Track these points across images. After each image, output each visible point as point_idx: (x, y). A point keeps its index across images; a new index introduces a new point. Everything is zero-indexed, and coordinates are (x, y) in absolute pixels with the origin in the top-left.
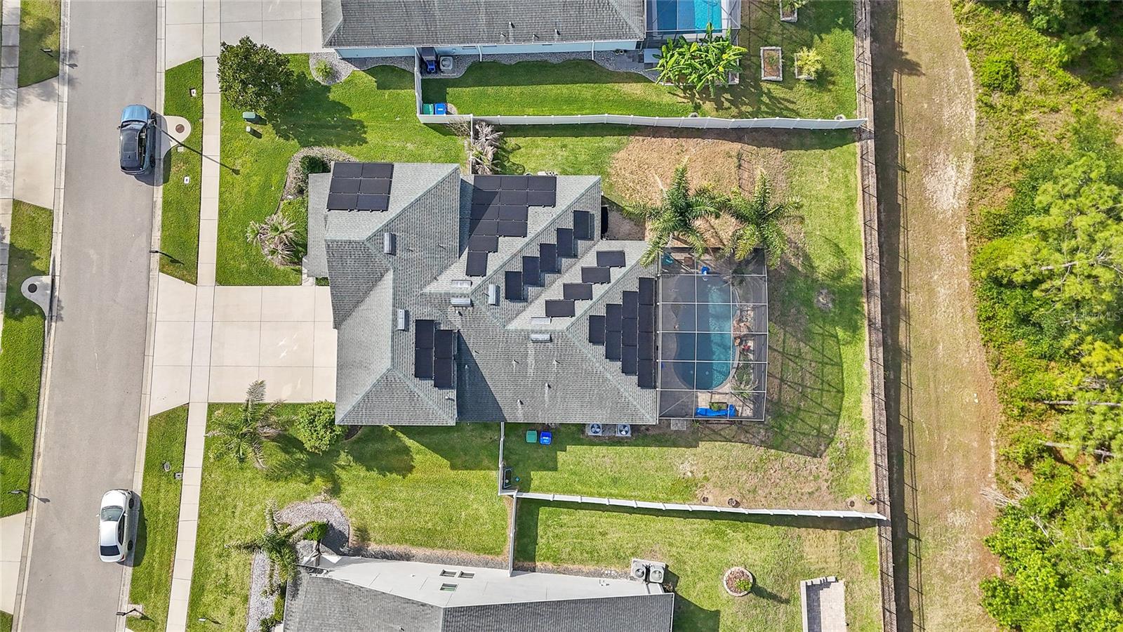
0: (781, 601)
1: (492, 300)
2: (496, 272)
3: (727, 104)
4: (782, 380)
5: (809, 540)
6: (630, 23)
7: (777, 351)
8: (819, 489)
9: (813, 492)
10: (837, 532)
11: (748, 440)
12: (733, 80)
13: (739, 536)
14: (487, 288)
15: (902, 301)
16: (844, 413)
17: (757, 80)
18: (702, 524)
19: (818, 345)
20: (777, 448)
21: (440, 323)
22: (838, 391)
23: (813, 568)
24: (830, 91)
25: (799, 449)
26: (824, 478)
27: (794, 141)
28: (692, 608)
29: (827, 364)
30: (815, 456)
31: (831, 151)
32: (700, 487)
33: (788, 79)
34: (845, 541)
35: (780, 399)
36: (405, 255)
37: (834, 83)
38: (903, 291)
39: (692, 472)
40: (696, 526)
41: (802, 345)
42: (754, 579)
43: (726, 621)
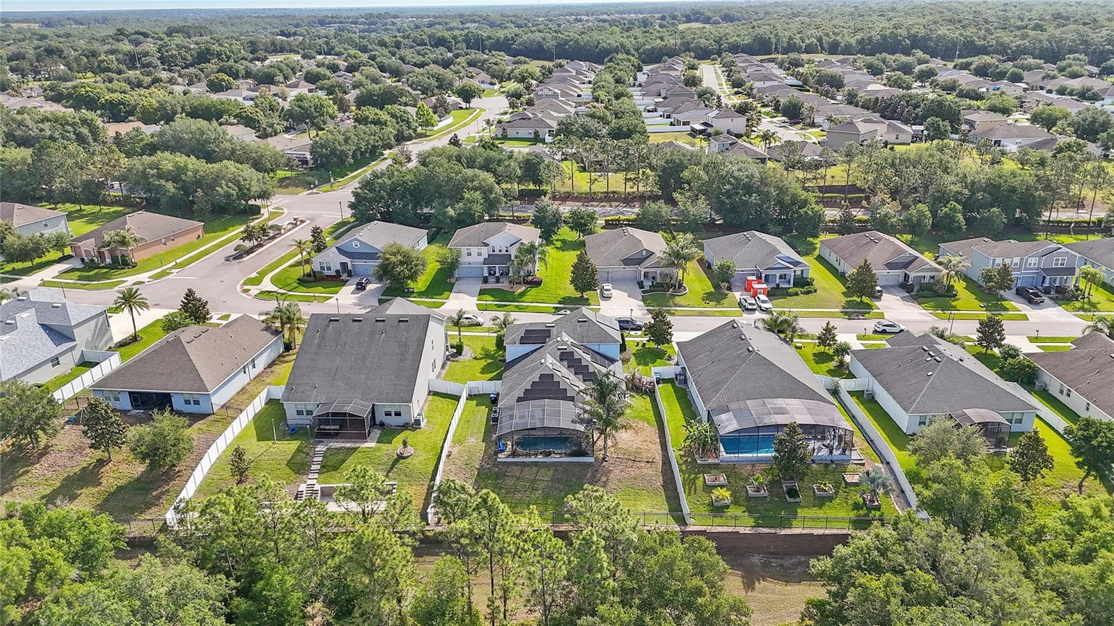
0: (389, 472)
1: (561, 348)
2: (574, 349)
3: (684, 459)
4: (519, 478)
5: (420, 490)
6: (711, 402)
7: (536, 476)
10: (421, 507)
11: (485, 459)
12: (701, 461)
13: (430, 456)
14: (566, 346)
17: (704, 472)
20: (478, 475)
21: (549, 338)
24: (710, 514)
27: (670, 493)
28: (396, 435)
31: (668, 513)
32: (459, 445)
33: (708, 488)
34: (414, 511)
35: (507, 476)
36: (578, 326)
37: (715, 517)
39: (469, 442)
41: (540, 492)
42: (405, 458)
43: (384, 447)
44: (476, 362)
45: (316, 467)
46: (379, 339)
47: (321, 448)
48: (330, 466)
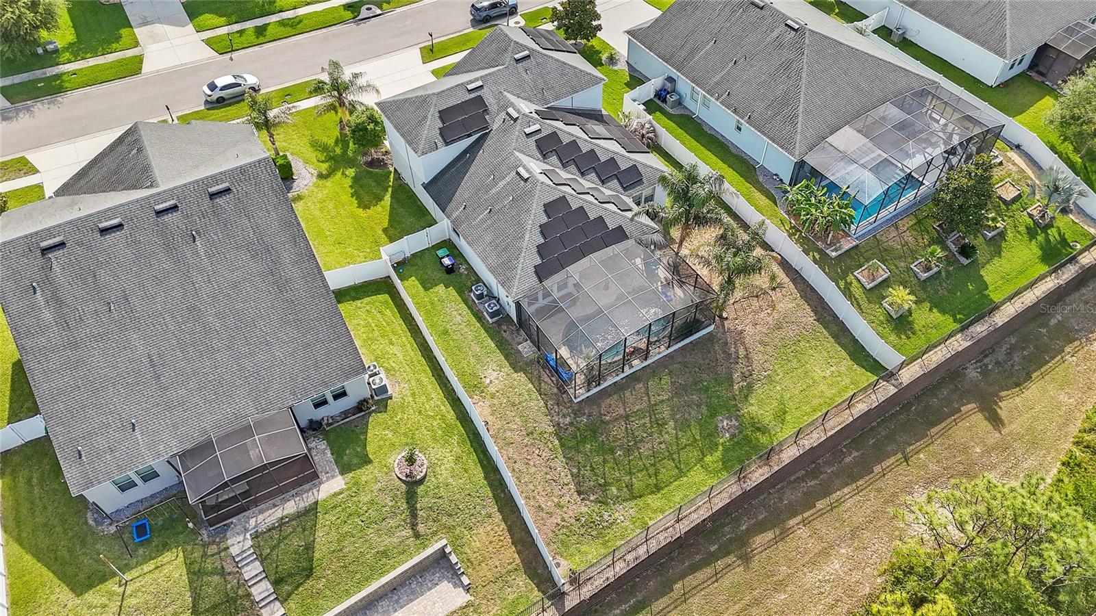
0: (414, 526)
1: (528, 130)
2: (550, 125)
4: (627, 417)
5: (492, 530)
6: (797, 144)
7: (649, 398)
8: (551, 514)
9: (542, 509)
10: (518, 561)
11: (551, 409)
12: (832, 251)
13: (457, 450)
14: (535, 124)
15: (792, 522)
16: (640, 502)
17: (850, 270)
18: (448, 412)
19: (684, 441)
20: (562, 445)
21: (488, 114)
22: (656, 486)
23: (466, 549)
24: (900, 338)
25: (575, 471)
26: (565, 515)
28: (362, 437)
29: (674, 460)
30: (579, 493)
31: (855, 366)
32: (481, 396)
33: (874, 295)
34: (513, 577)
36: (521, 69)
37: (909, 338)
38: (799, 518)
39: (491, 382)
40: (442, 407)
41: (672, 423)
42: (422, 481)
43: (364, 474)
44: (328, 183)
45: (262, 590)
46: (196, 253)
47: (239, 544)
48: (290, 575)
